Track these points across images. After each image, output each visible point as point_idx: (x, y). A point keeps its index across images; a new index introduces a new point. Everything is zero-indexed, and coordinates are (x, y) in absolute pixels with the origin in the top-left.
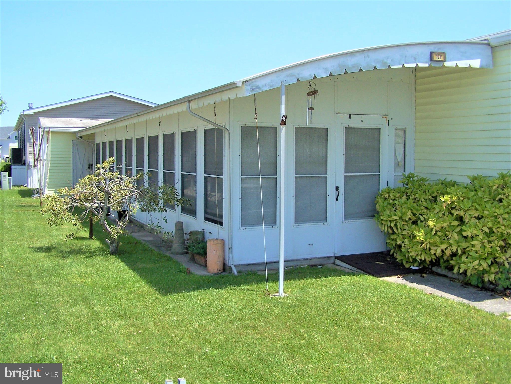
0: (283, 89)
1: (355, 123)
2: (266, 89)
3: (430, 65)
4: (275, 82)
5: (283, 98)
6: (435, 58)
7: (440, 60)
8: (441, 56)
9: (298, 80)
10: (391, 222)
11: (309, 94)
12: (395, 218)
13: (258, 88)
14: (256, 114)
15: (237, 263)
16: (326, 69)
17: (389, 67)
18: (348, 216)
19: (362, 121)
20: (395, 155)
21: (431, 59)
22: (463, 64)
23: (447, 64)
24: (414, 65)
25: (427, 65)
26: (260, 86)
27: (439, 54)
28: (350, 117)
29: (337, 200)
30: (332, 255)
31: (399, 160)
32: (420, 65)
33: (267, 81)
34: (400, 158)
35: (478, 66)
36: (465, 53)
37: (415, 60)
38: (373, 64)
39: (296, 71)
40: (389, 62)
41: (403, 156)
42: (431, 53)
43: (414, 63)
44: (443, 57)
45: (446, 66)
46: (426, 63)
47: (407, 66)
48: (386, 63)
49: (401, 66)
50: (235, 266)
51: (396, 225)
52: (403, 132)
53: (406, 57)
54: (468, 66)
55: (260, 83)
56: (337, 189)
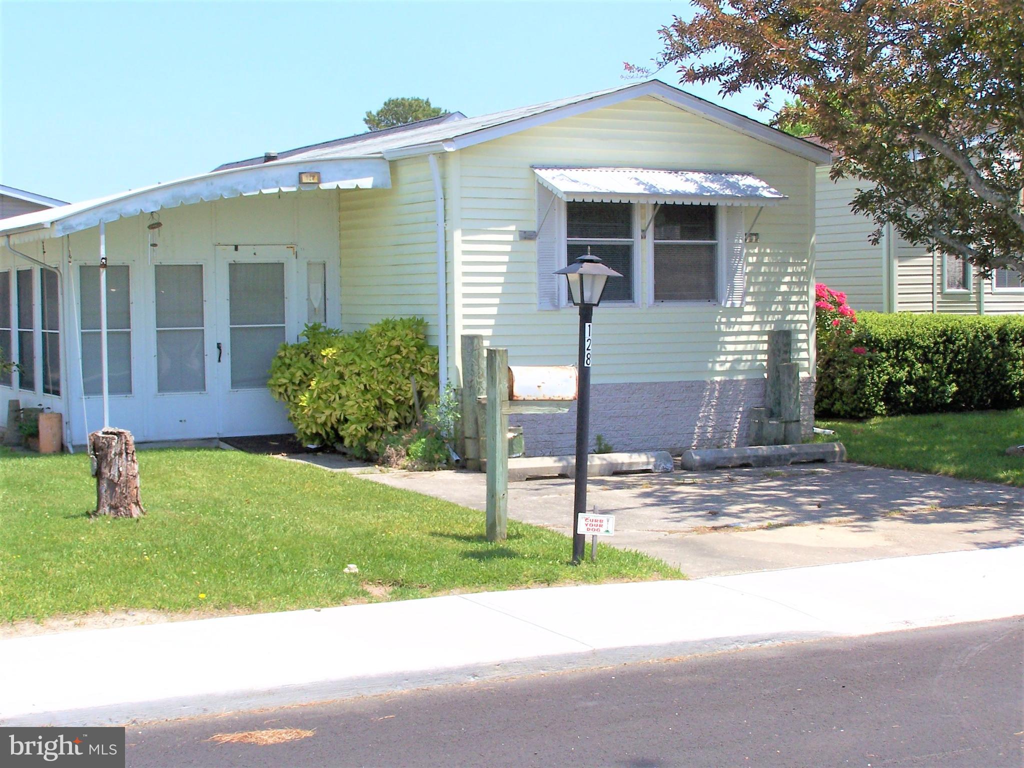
0: (103, 226)
1: (245, 256)
2: (82, 228)
3: (299, 189)
4: (93, 220)
5: (103, 238)
6: (305, 179)
7: (312, 181)
8: (314, 177)
9: (121, 216)
10: (280, 386)
11: (152, 227)
12: (284, 381)
13: (71, 227)
14: (70, 257)
15: (76, 443)
16: (156, 202)
17: (241, 195)
18: (236, 383)
19: (255, 254)
20: (309, 299)
21: (300, 181)
22: (346, 184)
23: (323, 186)
24: (276, 190)
25: (294, 189)
26: (75, 226)
27: (313, 174)
28: (236, 248)
29: (219, 361)
30: (215, 436)
31: (316, 305)
32: (284, 189)
33: (82, 219)
34: (317, 303)
35: (369, 186)
36: (350, 170)
37: (277, 183)
38: (219, 192)
39: (118, 206)
40: (240, 188)
41: (323, 300)
42: (300, 174)
43: (276, 187)
44: (316, 177)
45: (321, 188)
46: (294, 186)
47: (265, 191)
48: (236, 190)
49: (257, 193)
50: (74, 447)
51: (286, 390)
52: (322, 266)
53: (264, 181)
54: (354, 187)
55: (73, 222)
56: (219, 346)
